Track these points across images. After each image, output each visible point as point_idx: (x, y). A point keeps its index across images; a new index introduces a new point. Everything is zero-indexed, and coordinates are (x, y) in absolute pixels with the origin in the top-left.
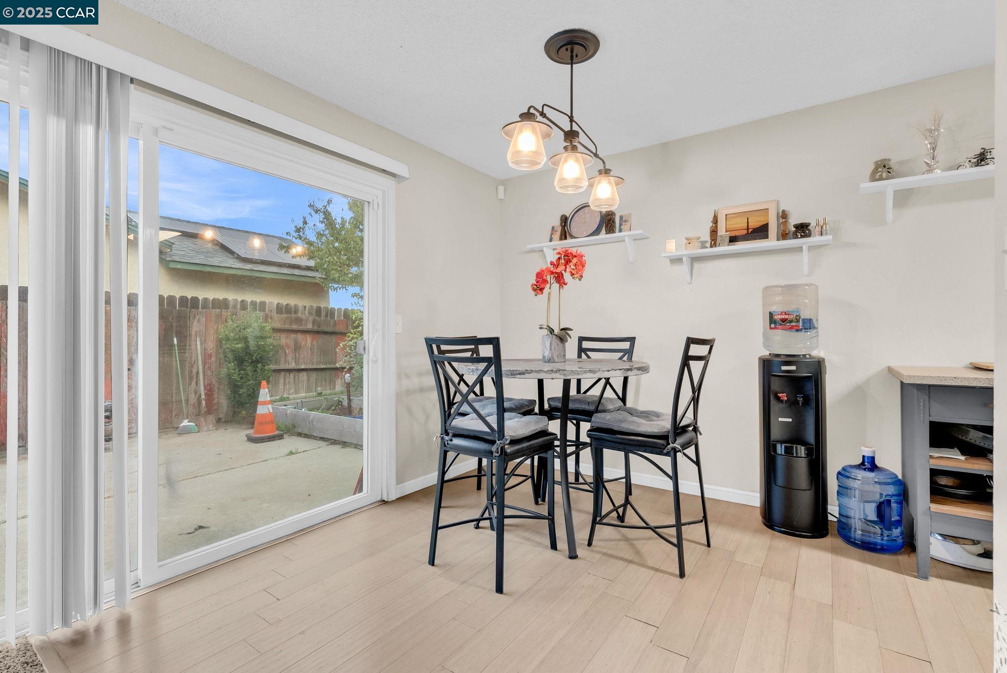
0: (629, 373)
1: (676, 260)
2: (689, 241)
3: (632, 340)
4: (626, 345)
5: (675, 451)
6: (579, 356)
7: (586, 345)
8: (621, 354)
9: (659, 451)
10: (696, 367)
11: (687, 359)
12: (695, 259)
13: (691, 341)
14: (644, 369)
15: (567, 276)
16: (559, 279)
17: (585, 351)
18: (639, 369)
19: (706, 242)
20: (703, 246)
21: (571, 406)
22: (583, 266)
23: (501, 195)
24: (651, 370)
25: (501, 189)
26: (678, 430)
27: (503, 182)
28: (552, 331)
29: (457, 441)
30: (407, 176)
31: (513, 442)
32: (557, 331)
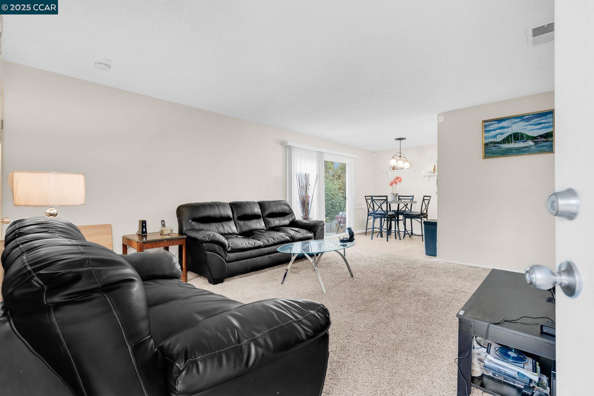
0: (412, 203)
1: (425, 176)
2: (428, 172)
3: (413, 196)
4: (411, 198)
5: (421, 218)
6: (399, 200)
7: (400, 198)
8: (410, 200)
9: (418, 218)
10: (426, 202)
11: (424, 200)
12: (429, 176)
13: (424, 196)
14: (415, 202)
15: (397, 182)
16: (396, 182)
17: (400, 199)
18: (414, 202)
19: (432, 172)
20: (432, 173)
21: (399, 212)
22: (401, 180)
23: (374, 156)
24: (417, 202)
25: (374, 154)
26: (422, 214)
27: (375, 152)
28: (394, 194)
29: (377, 216)
30: (357, 157)
31: (390, 215)
32: (395, 194)
